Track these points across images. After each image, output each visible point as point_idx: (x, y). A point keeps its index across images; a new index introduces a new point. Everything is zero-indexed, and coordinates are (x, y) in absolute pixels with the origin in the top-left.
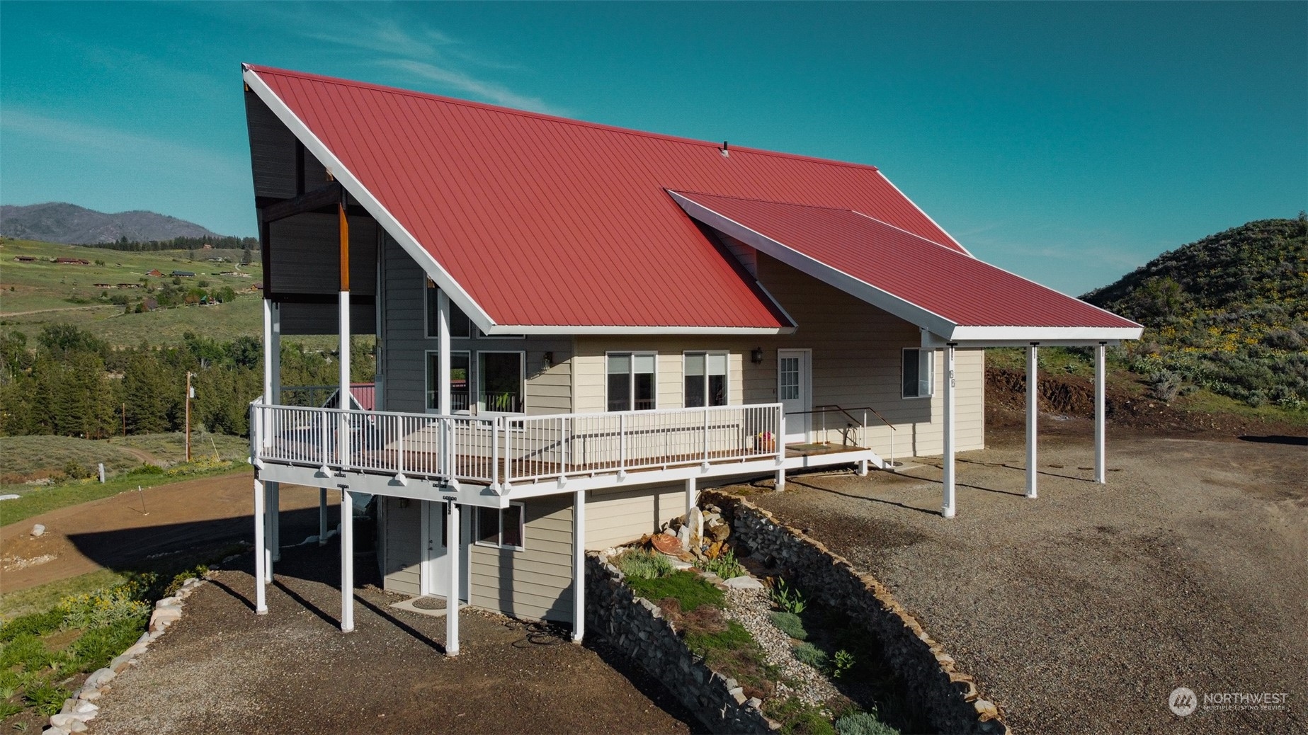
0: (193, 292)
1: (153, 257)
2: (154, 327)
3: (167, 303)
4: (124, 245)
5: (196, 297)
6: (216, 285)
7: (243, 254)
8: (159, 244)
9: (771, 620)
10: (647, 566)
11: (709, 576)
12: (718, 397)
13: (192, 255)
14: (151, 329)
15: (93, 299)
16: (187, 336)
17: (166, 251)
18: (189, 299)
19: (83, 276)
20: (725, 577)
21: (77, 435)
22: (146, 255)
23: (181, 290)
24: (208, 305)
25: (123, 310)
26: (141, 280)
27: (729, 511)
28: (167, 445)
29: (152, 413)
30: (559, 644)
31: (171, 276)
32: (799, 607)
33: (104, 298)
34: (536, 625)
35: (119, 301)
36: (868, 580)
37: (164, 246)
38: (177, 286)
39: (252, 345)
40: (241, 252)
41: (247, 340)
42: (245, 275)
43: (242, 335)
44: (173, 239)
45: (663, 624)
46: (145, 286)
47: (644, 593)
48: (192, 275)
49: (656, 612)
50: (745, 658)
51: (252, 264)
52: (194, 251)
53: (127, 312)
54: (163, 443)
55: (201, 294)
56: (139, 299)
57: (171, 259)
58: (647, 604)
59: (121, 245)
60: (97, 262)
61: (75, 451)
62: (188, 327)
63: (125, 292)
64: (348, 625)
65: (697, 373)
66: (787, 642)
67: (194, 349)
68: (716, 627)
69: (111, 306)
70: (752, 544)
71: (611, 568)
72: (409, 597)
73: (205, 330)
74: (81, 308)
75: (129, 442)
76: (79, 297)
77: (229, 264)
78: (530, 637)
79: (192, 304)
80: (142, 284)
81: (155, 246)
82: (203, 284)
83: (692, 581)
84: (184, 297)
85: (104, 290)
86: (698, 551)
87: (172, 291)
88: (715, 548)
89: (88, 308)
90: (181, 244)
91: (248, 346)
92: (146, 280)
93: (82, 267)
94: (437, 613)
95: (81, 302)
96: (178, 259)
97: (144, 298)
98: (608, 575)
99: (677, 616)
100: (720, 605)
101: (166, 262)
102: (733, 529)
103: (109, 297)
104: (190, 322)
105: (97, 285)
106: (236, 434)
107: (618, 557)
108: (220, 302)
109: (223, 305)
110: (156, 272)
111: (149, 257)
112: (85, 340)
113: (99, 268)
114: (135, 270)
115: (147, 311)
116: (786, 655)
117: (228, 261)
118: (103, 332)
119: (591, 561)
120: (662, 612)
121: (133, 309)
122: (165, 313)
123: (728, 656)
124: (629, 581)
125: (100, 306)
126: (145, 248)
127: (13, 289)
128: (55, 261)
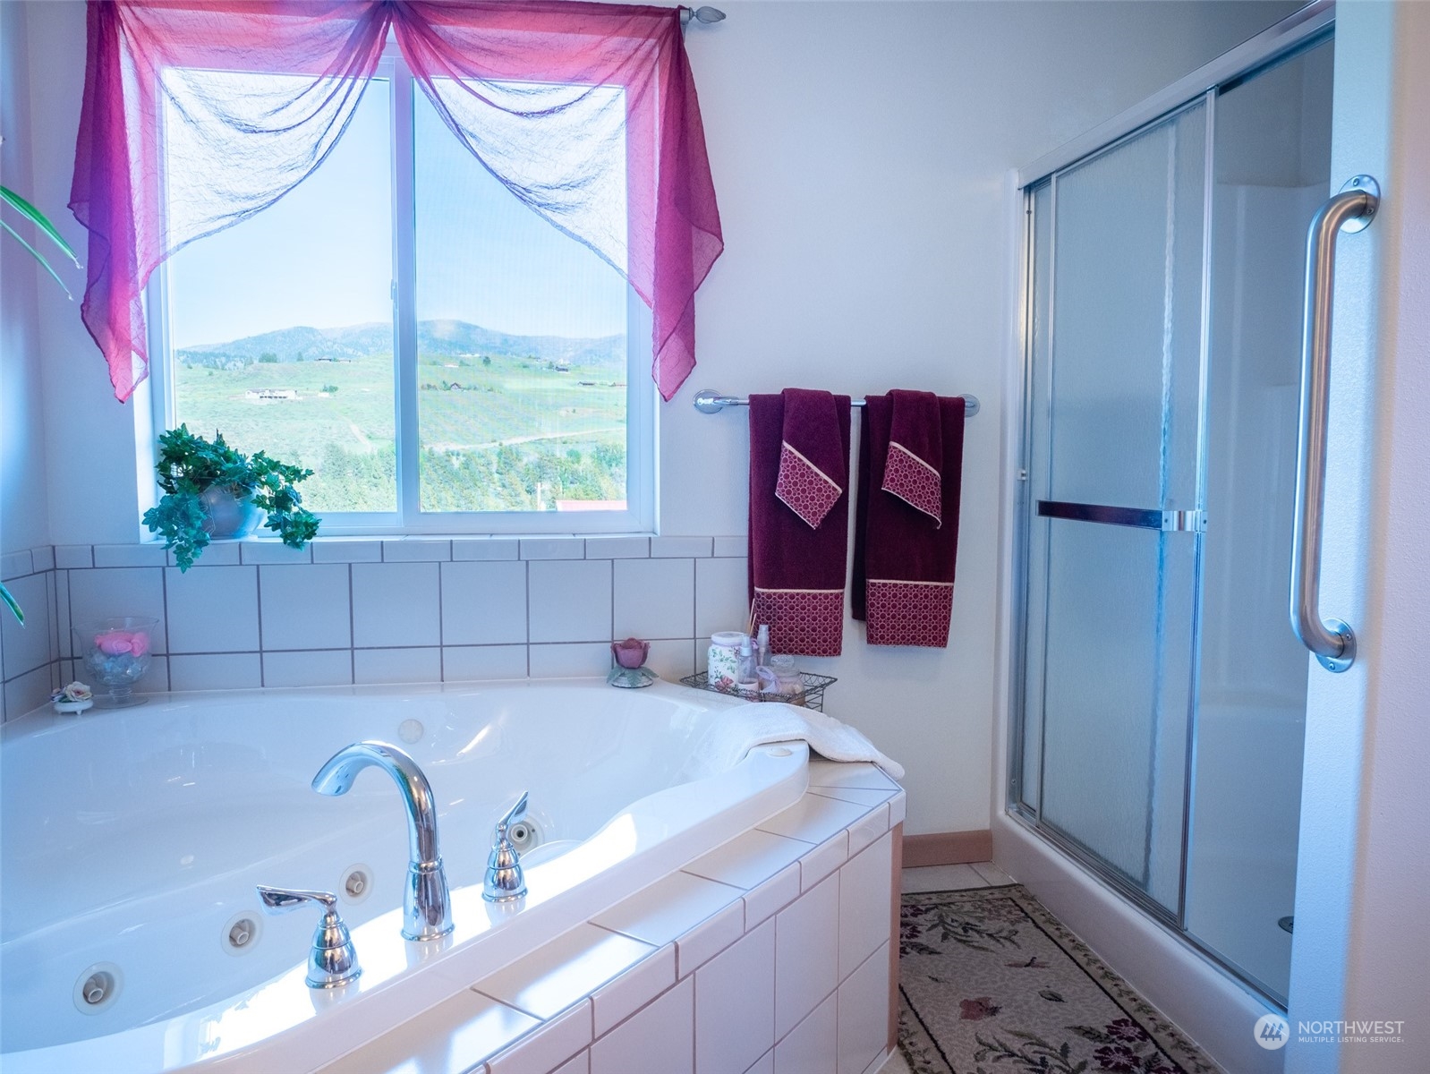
127: (574, 411)
128: (612, 386)
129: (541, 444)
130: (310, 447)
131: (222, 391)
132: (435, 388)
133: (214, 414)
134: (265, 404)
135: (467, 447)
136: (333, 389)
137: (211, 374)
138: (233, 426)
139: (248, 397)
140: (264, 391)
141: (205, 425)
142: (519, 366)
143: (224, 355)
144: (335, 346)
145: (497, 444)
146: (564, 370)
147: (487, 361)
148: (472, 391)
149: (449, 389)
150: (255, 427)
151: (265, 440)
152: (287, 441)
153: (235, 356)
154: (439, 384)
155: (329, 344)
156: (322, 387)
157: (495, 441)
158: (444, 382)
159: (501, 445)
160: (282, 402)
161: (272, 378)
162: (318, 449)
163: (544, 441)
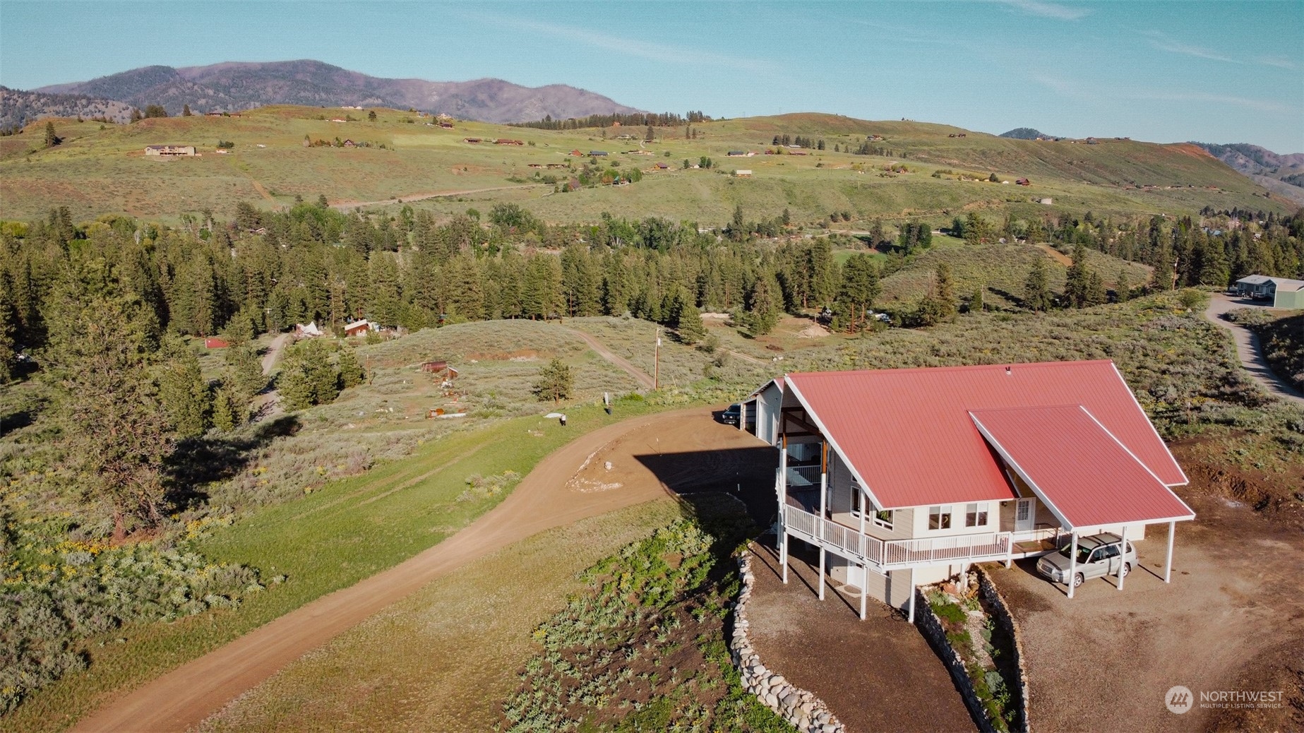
0: (607, 173)
1: (573, 136)
2: (578, 206)
3: (587, 182)
4: (548, 125)
5: (610, 177)
6: (626, 166)
7: (647, 131)
8: (577, 122)
9: (981, 632)
10: (939, 599)
11: (964, 608)
12: (983, 521)
13: (604, 133)
14: (575, 207)
15: (529, 178)
16: (604, 216)
17: (583, 129)
18: (605, 179)
19: (519, 157)
20: (970, 609)
21: (539, 317)
22: (567, 134)
23: (597, 169)
24: (620, 185)
25: (553, 188)
26: (565, 160)
27: (981, 578)
28: (604, 329)
29: (590, 299)
30: (903, 622)
31: (589, 155)
32: (992, 628)
33: (537, 178)
34: (896, 609)
35: (550, 181)
36: (1016, 625)
37: (581, 125)
38: (594, 166)
39: (658, 225)
40: (645, 128)
41: (653, 220)
42: (649, 154)
43: (649, 216)
44: (588, 117)
45: (940, 627)
46: (569, 167)
47: (936, 612)
48: (605, 154)
49: (939, 622)
50: (965, 646)
51: (654, 140)
52: (606, 129)
53: (556, 191)
54: (601, 326)
55: (615, 174)
56: (565, 178)
57: (588, 137)
58: (936, 617)
59: (547, 125)
60: (530, 143)
61: (542, 334)
62: (604, 205)
63: (553, 172)
64: (822, 597)
65: (973, 512)
66: (983, 641)
67: (611, 228)
68: (959, 632)
69: (543, 185)
70: (986, 595)
71: (925, 597)
72: (842, 584)
73: (618, 209)
74: (520, 187)
75: (577, 324)
76: (518, 177)
77: (635, 141)
78: (892, 616)
79: (607, 184)
80: (567, 164)
81: (574, 125)
82: (615, 164)
83: (956, 608)
84: (600, 177)
85: (537, 171)
86: (963, 594)
87: (591, 171)
88: (972, 593)
89: (525, 186)
90: (596, 122)
91: (654, 226)
92: (569, 160)
93: (517, 148)
94: (855, 596)
95: (519, 181)
96: (593, 138)
97: (569, 178)
98: (924, 599)
99: (946, 625)
100: (964, 622)
101: (584, 140)
102: (981, 586)
103: (541, 177)
104: (606, 201)
105: (531, 165)
106: (654, 321)
107: (929, 591)
108: (630, 182)
109: (632, 184)
110: (576, 152)
111: (570, 136)
112: (525, 217)
113: (531, 148)
114: (560, 150)
115: (572, 191)
116: (981, 647)
117: (634, 139)
118: (538, 209)
119: (918, 592)
120: (941, 622)
121: (561, 188)
122: (584, 192)
123: (960, 644)
124: (932, 605)
125: (534, 185)
126: (565, 127)
127: (466, 169)
128: (496, 143)
129: (437, 201)
130: (217, 204)
131: (120, 147)
132: (329, 144)
133: (117, 171)
134: (166, 161)
135: (368, 204)
136: (229, 146)
137: (103, 128)
138: (141, 184)
139: (148, 153)
140: (163, 147)
141: (113, 183)
142: (404, 121)
143: (84, 97)
144: (196, 87)
145: (396, 201)
146: (447, 126)
147: (372, 116)
148: (364, 148)
149: (342, 145)
150: (161, 184)
151: (174, 197)
152: (195, 198)
153: (96, 98)
154: (332, 140)
155: (190, 85)
156: (217, 142)
157: (393, 198)
158: (337, 139)
159: (400, 202)
160: (182, 159)
161: (166, 133)
162: (225, 206)
163: (440, 199)
